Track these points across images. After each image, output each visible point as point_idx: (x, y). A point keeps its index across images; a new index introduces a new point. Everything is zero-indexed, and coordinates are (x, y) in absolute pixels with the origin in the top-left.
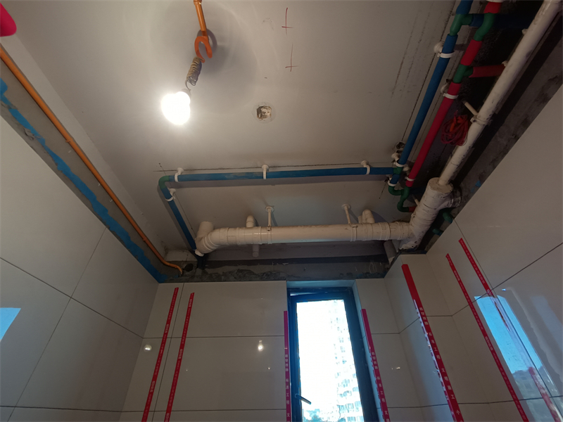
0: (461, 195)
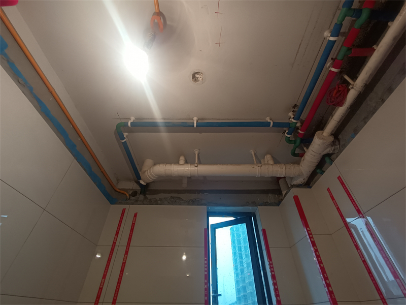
0: (339, 144)
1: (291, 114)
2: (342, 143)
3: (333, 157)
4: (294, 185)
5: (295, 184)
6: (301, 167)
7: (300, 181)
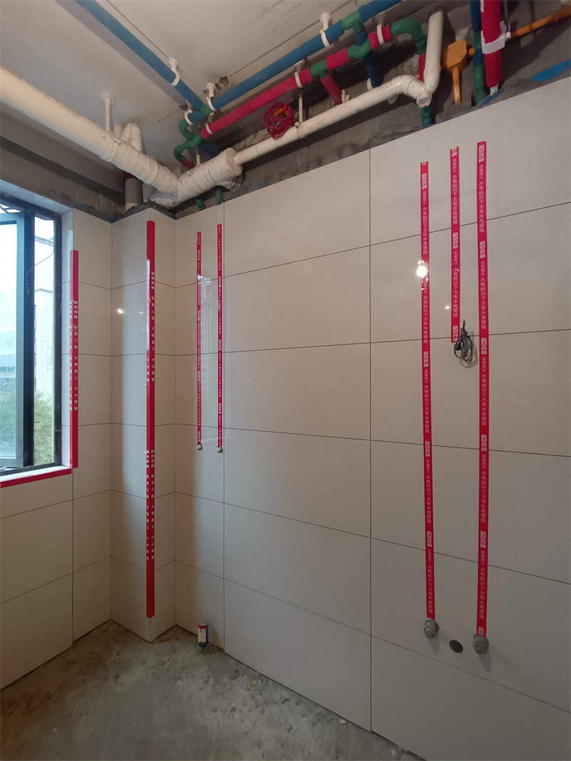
0: (242, 183)
1: (211, 87)
3: (227, 194)
4: (154, 202)
5: (157, 202)
6: (179, 182)
7: (167, 202)
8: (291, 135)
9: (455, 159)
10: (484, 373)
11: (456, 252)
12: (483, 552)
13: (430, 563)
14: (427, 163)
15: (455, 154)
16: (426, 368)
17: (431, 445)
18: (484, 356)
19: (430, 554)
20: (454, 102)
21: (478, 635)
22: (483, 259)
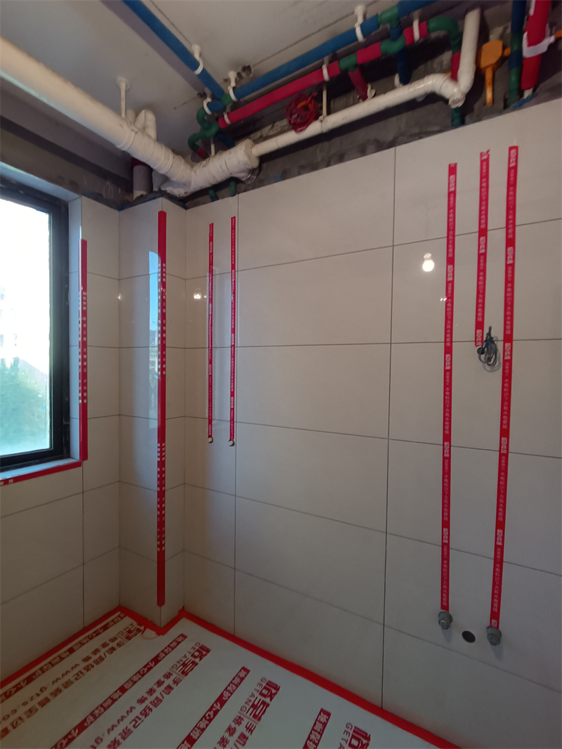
0: (258, 175)
1: (232, 75)
2: (261, 176)
3: (242, 186)
4: (165, 192)
5: (168, 192)
6: (193, 172)
7: (179, 192)
8: (314, 128)
9: (485, 163)
10: (507, 377)
11: (482, 257)
12: (499, 549)
13: (445, 558)
14: (456, 164)
15: (485, 157)
16: (448, 370)
17: (450, 446)
18: (507, 361)
19: (445, 550)
20: (485, 104)
21: (491, 626)
22: (510, 265)
